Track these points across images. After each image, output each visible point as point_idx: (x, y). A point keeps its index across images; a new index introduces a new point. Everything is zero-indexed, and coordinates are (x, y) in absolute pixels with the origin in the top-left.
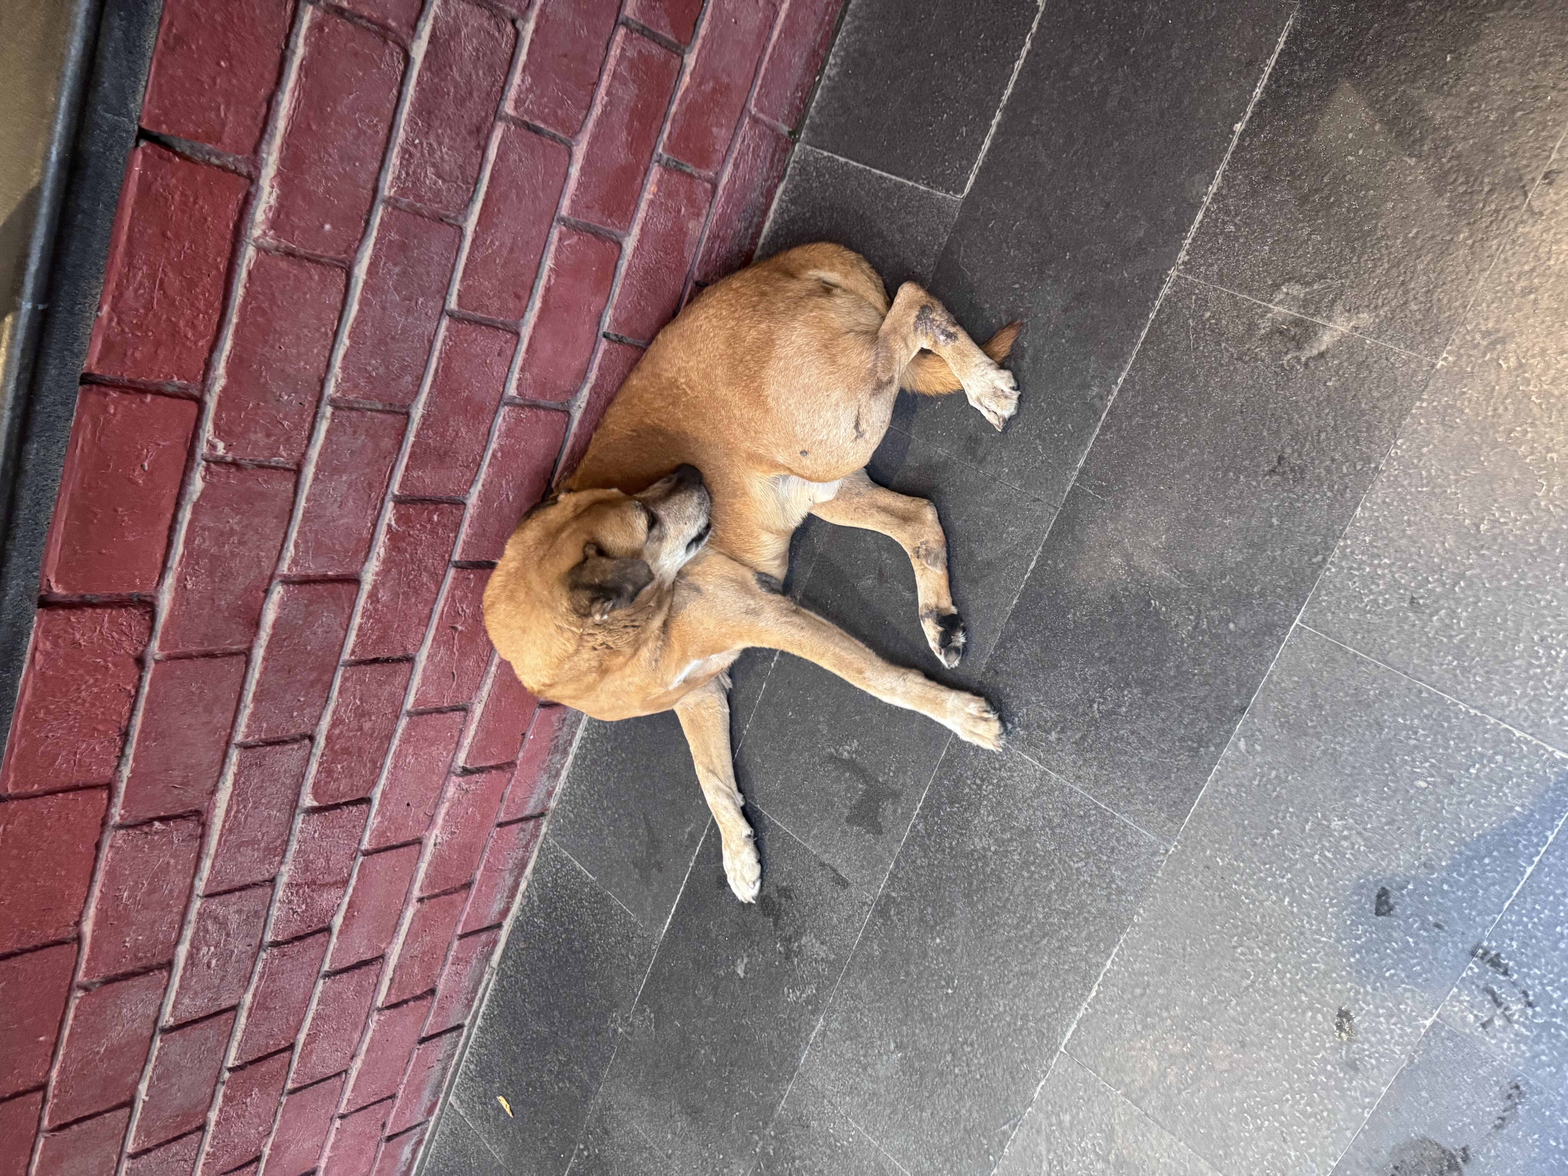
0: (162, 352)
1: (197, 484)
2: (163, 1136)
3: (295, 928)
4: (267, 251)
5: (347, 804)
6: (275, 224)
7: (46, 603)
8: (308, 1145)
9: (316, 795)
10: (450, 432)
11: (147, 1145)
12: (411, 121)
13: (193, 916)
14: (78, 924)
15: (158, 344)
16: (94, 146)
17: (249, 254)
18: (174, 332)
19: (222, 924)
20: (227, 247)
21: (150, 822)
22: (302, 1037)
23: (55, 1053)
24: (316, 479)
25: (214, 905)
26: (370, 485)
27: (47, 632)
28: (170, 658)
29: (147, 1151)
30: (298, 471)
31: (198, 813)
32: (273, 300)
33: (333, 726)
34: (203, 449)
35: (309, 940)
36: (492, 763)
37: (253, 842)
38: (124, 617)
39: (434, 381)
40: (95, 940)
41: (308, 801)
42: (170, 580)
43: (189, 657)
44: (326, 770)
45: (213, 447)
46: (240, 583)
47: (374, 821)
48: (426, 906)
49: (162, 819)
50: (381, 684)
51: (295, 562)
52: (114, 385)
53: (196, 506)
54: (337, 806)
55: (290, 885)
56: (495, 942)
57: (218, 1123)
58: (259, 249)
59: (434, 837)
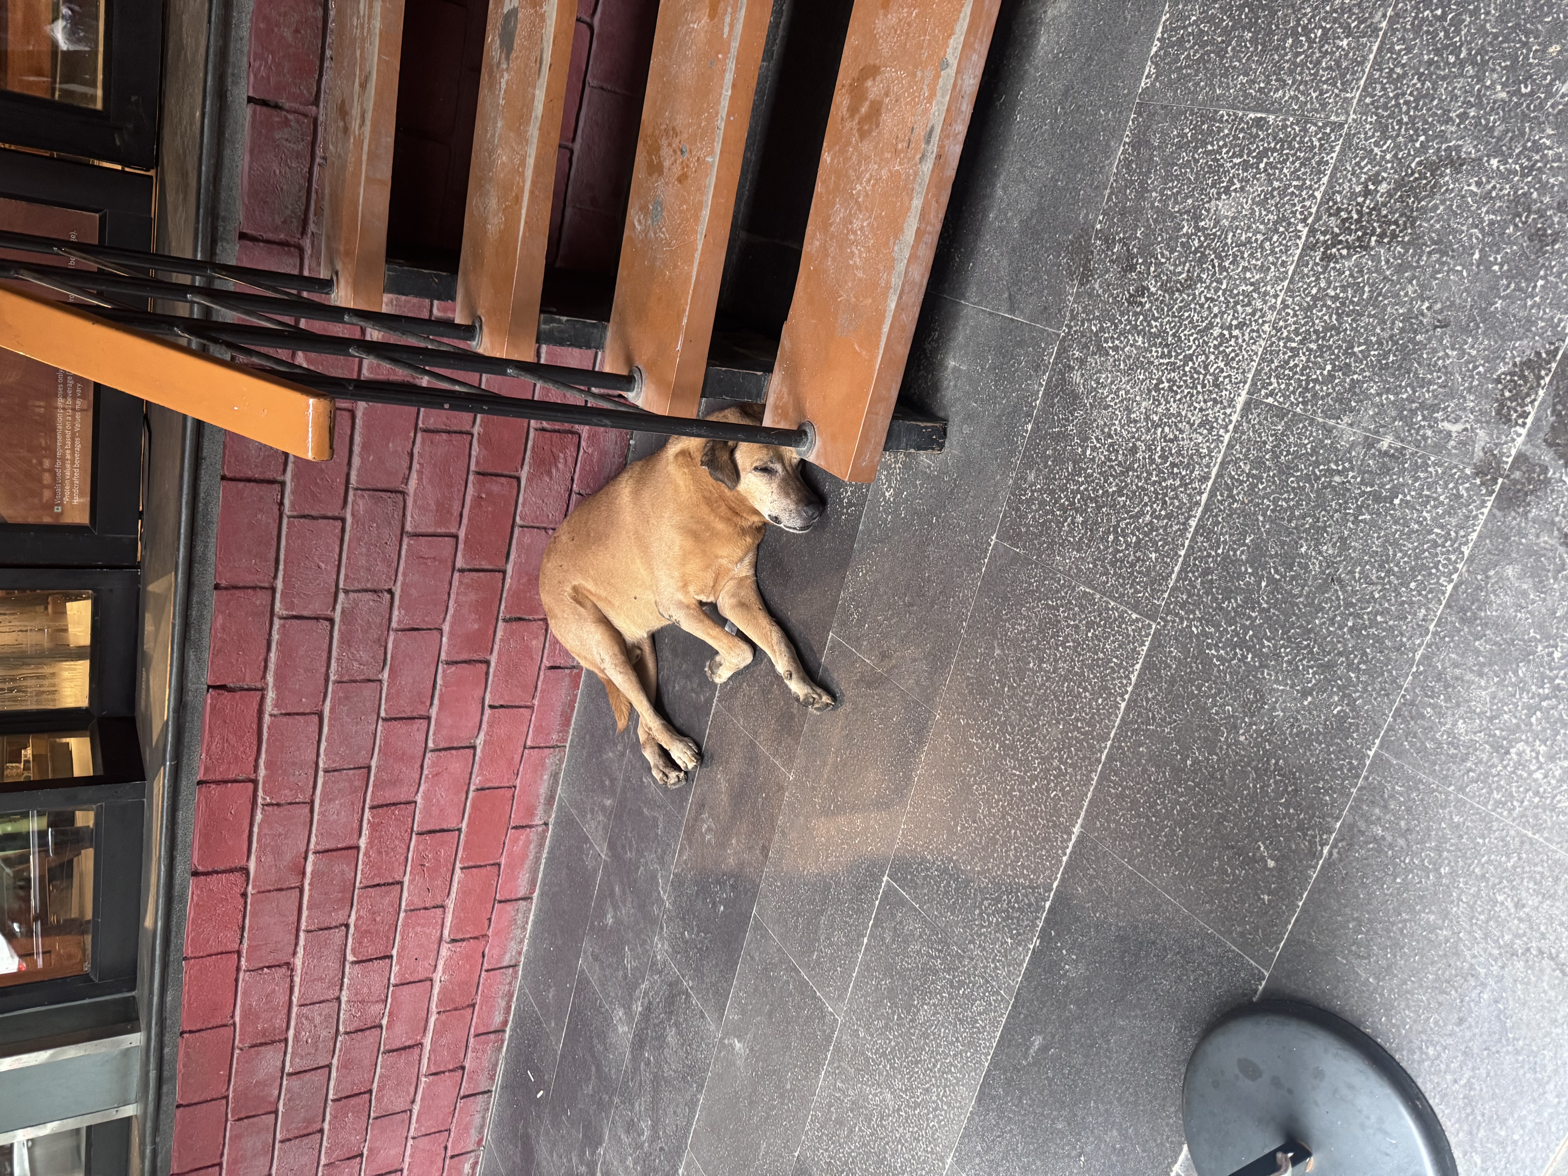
0: (232, 767)
1: (259, 817)
3: (356, 1025)
4: (275, 716)
6: (276, 705)
7: (195, 874)
12: (338, 647)
14: (233, 1017)
15: (229, 763)
17: (267, 719)
18: (236, 757)
20: (256, 720)
24: (321, 805)
27: (197, 887)
28: (259, 892)
29: (289, 1140)
38: (232, 877)
39: (380, 750)
40: (242, 1025)
41: (350, 958)
42: (253, 858)
43: (269, 891)
45: (264, 799)
46: (288, 857)
51: (317, 843)
53: (260, 826)
55: (348, 1002)
58: (271, 715)
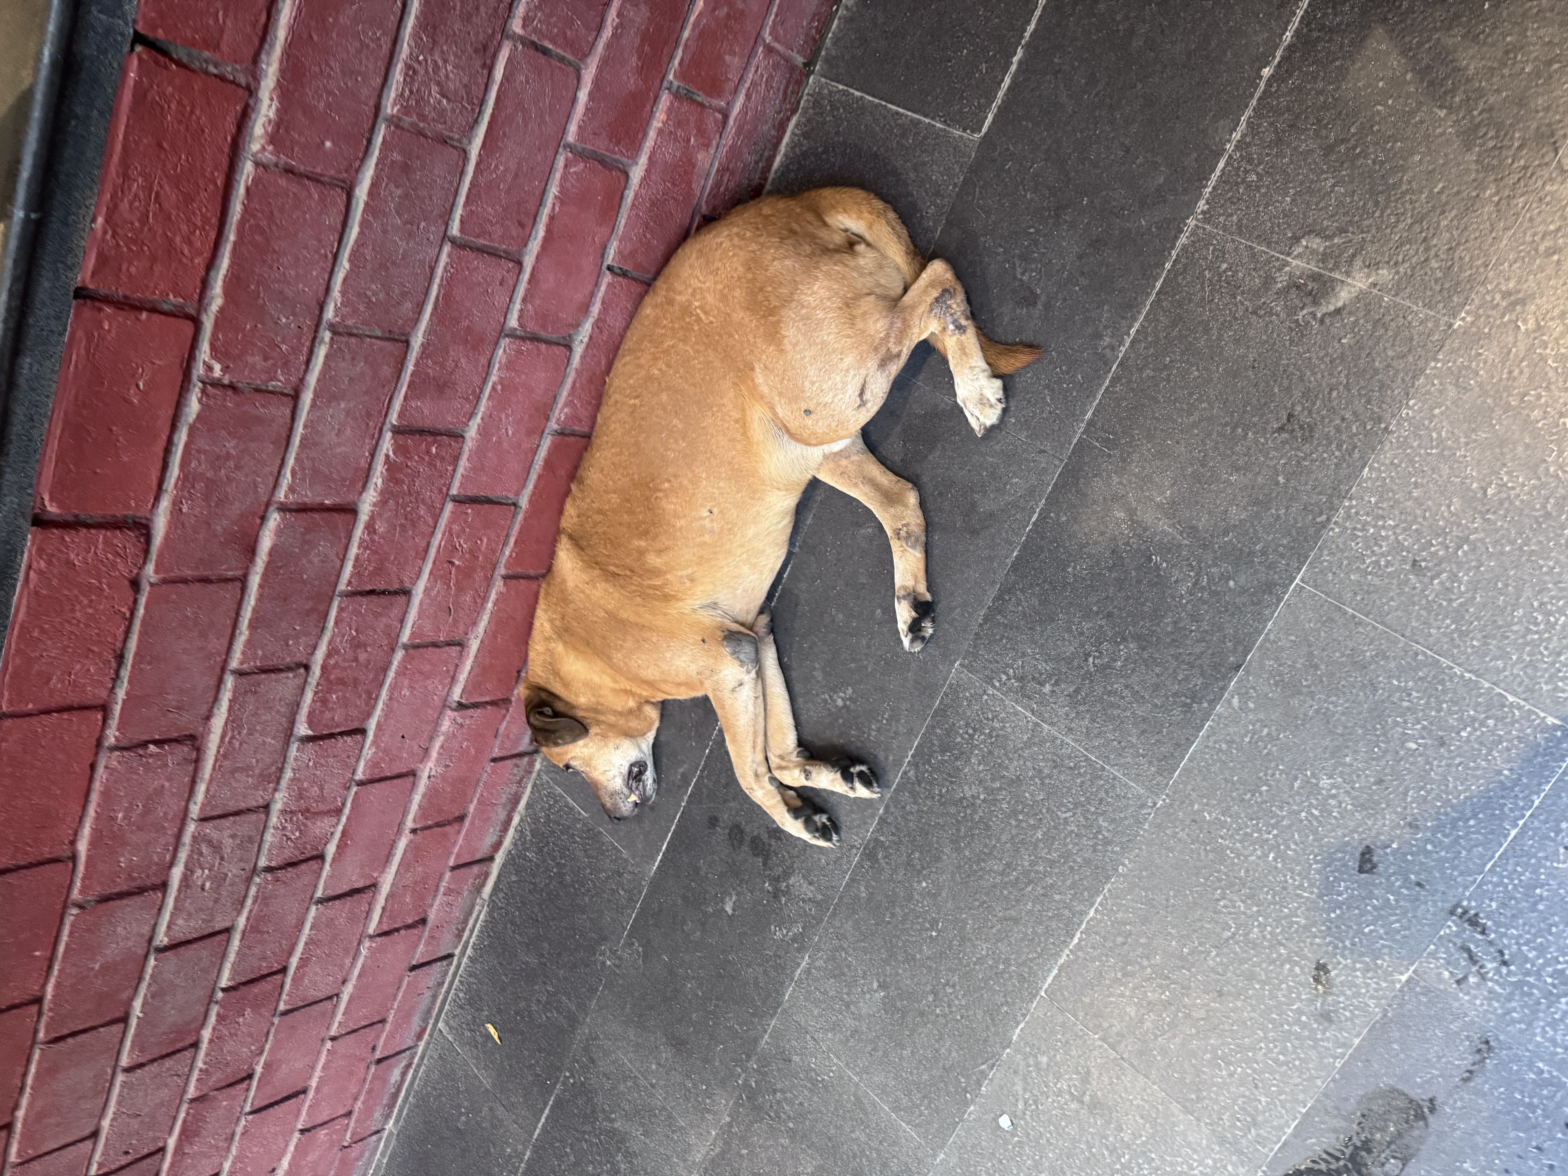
2: (156, 1053)
5: (342, 734)
8: (299, 1065)
9: (311, 724)
10: (450, 363)
11: (142, 1060)
13: (187, 839)
16: (88, 49)
19: (216, 848)
21: (144, 744)
22: (294, 961)
23: (50, 967)
25: (208, 829)
26: (369, 415)
30: (296, 397)
31: (192, 737)
32: (271, 217)
33: (329, 655)
34: (199, 370)
35: (303, 867)
36: (488, 699)
37: (247, 769)
44: (321, 699)
47: (368, 752)
48: (419, 837)
49: (156, 743)
50: (377, 615)
52: (107, 300)
54: (331, 736)
56: (487, 875)
57: (211, 1041)
59: (428, 769)
